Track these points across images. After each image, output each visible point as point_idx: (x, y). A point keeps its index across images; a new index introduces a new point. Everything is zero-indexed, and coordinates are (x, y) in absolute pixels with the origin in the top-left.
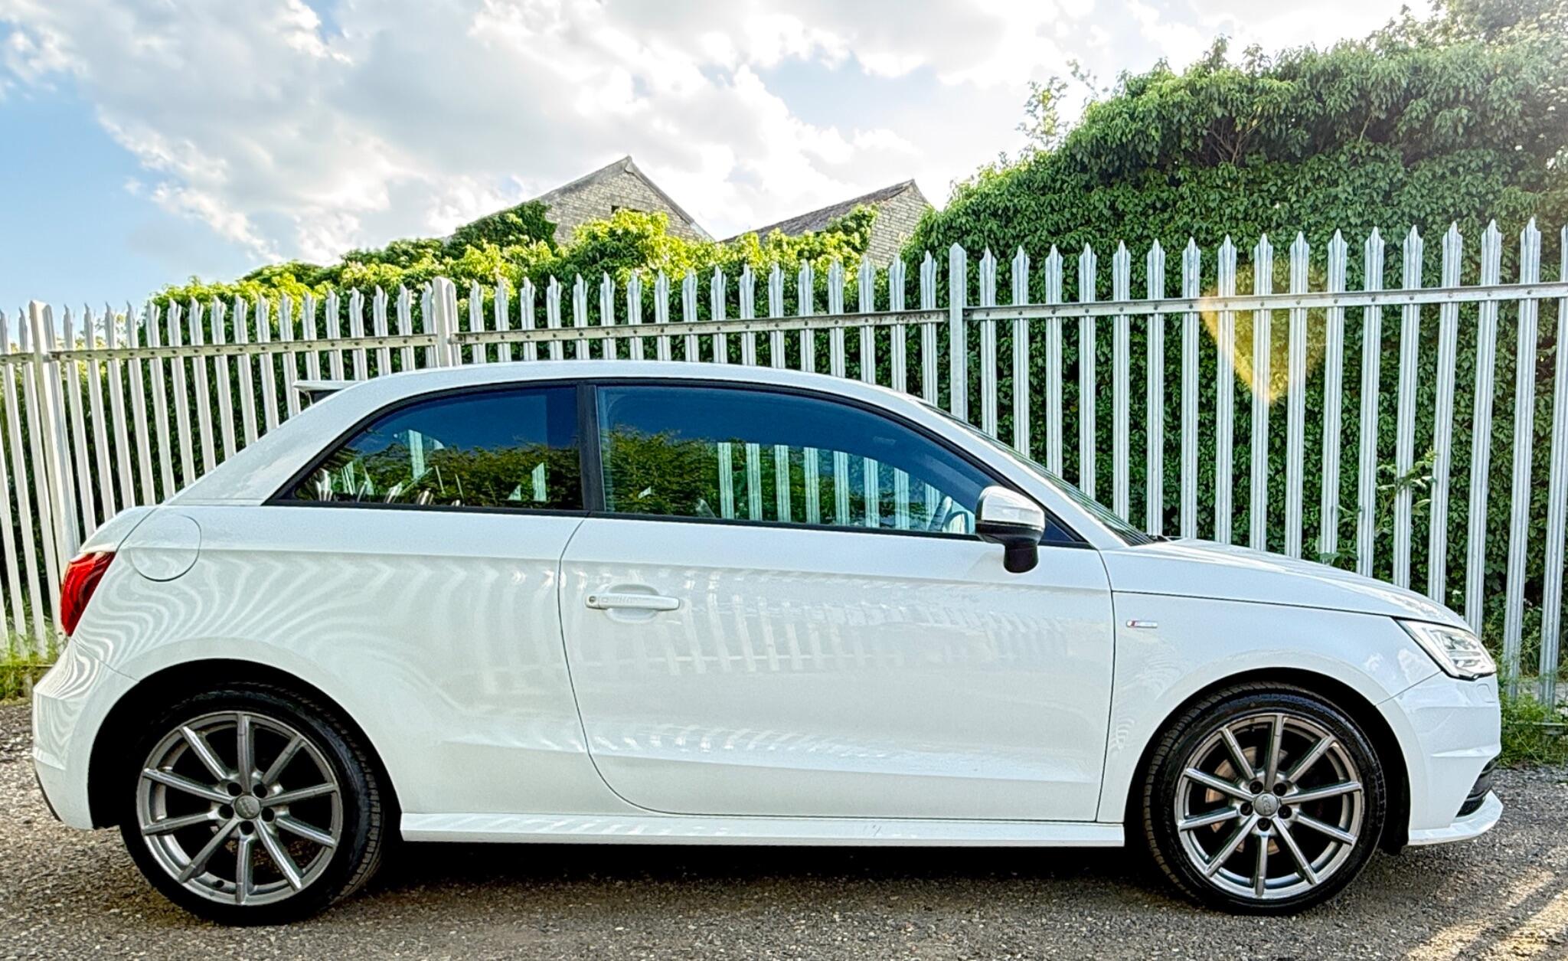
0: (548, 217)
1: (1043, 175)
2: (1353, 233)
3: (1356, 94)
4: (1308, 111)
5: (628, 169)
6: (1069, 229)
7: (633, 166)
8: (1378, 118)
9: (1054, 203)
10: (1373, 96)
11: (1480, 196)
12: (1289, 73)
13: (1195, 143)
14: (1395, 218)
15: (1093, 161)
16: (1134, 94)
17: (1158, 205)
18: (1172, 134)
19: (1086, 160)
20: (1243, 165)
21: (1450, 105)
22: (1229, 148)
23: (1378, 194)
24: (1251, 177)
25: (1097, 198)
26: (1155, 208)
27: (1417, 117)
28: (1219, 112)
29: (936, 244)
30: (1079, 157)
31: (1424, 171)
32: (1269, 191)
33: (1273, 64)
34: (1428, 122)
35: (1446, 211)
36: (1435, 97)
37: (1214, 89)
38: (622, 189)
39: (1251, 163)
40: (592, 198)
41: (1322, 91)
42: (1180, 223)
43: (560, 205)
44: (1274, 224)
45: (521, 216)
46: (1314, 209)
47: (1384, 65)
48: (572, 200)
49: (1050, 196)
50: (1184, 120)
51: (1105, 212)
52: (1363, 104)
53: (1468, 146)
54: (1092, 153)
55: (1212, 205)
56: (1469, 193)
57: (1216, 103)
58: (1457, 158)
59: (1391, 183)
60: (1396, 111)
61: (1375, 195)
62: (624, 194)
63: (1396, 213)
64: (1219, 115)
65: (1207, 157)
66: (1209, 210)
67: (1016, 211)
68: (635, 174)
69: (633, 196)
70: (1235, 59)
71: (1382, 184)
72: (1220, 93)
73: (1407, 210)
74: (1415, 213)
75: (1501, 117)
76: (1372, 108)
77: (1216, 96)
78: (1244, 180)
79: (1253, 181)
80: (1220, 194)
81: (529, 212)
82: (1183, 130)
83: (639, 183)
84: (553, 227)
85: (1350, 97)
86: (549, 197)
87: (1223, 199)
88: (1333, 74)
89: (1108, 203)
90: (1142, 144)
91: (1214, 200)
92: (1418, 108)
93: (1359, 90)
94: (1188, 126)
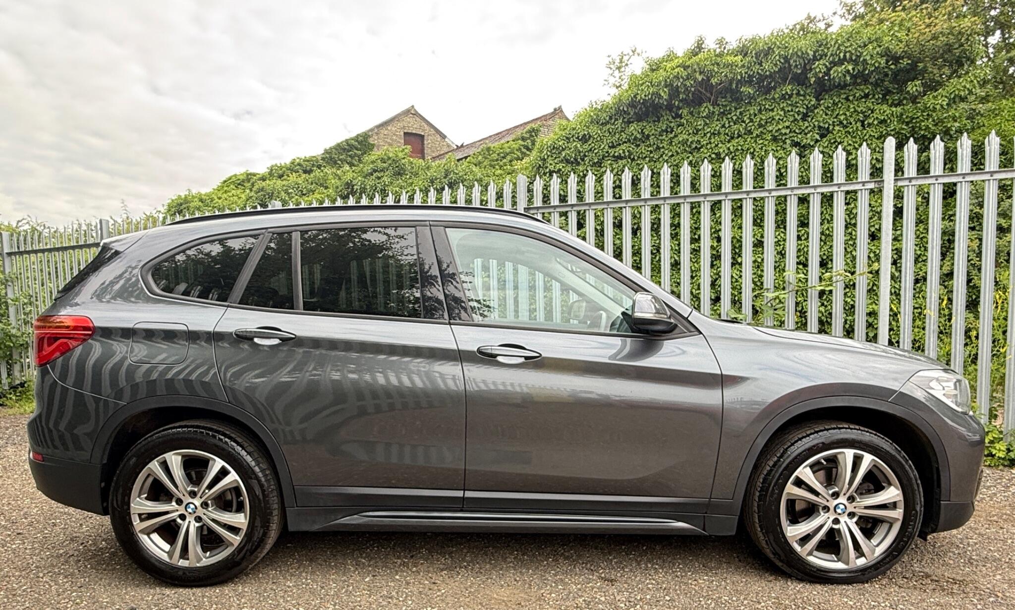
0: (371, 141)
1: (604, 116)
2: (783, 138)
3: (782, 61)
4: (754, 72)
5: (412, 112)
6: (620, 145)
7: (415, 111)
8: (796, 73)
9: (611, 130)
10: (792, 62)
11: (863, 112)
12: (743, 51)
13: (688, 95)
14: (809, 129)
15: (630, 109)
16: (653, 70)
17: (669, 130)
18: (674, 92)
19: (625, 109)
20: (715, 104)
21: (841, 62)
22: (708, 95)
23: (798, 115)
24: (722, 111)
25: (633, 128)
26: (667, 132)
27: (820, 72)
28: (700, 78)
29: (546, 157)
30: (621, 108)
31: (827, 102)
32: (732, 118)
33: (733, 44)
34: (827, 73)
35: (841, 123)
36: (831, 59)
37: (695, 67)
38: (409, 123)
39: (720, 103)
40: (394, 129)
41: (763, 60)
42: (681, 139)
43: (377, 134)
44: (736, 136)
45: (357, 141)
46: (760, 126)
47: (794, 46)
48: (384, 132)
49: (608, 127)
50: (679, 84)
51: (638, 136)
52: (787, 65)
53: (855, 84)
54: (629, 105)
55: (700, 127)
56: (855, 111)
57: (698, 74)
58: (847, 92)
59: (807, 108)
60: (806, 69)
61: (796, 116)
62: (410, 125)
63: (810, 126)
64: (700, 80)
65: (696, 101)
66: (698, 130)
67: (590, 136)
68: (416, 114)
69: (415, 126)
70: (710, 44)
71: (801, 110)
72: (700, 68)
73: (816, 123)
74: (821, 125)
75: (873, 68)
76: (792, 68)
77: (697, 70)
78: (717, 113)
79: (723, 113)
80: (704, 121)
81: (361, 138)
82: (680, 90)
83: (418, 119)
84: (373, 145)
85: (778, 63)
86: (372, 130)
87: (706, 124)
88: (768, 52)
89: (640, 131)
90: (657, 99)
91: (700, 125)
92: (820, 66)
93: (784, 58)
94: (682, 86)
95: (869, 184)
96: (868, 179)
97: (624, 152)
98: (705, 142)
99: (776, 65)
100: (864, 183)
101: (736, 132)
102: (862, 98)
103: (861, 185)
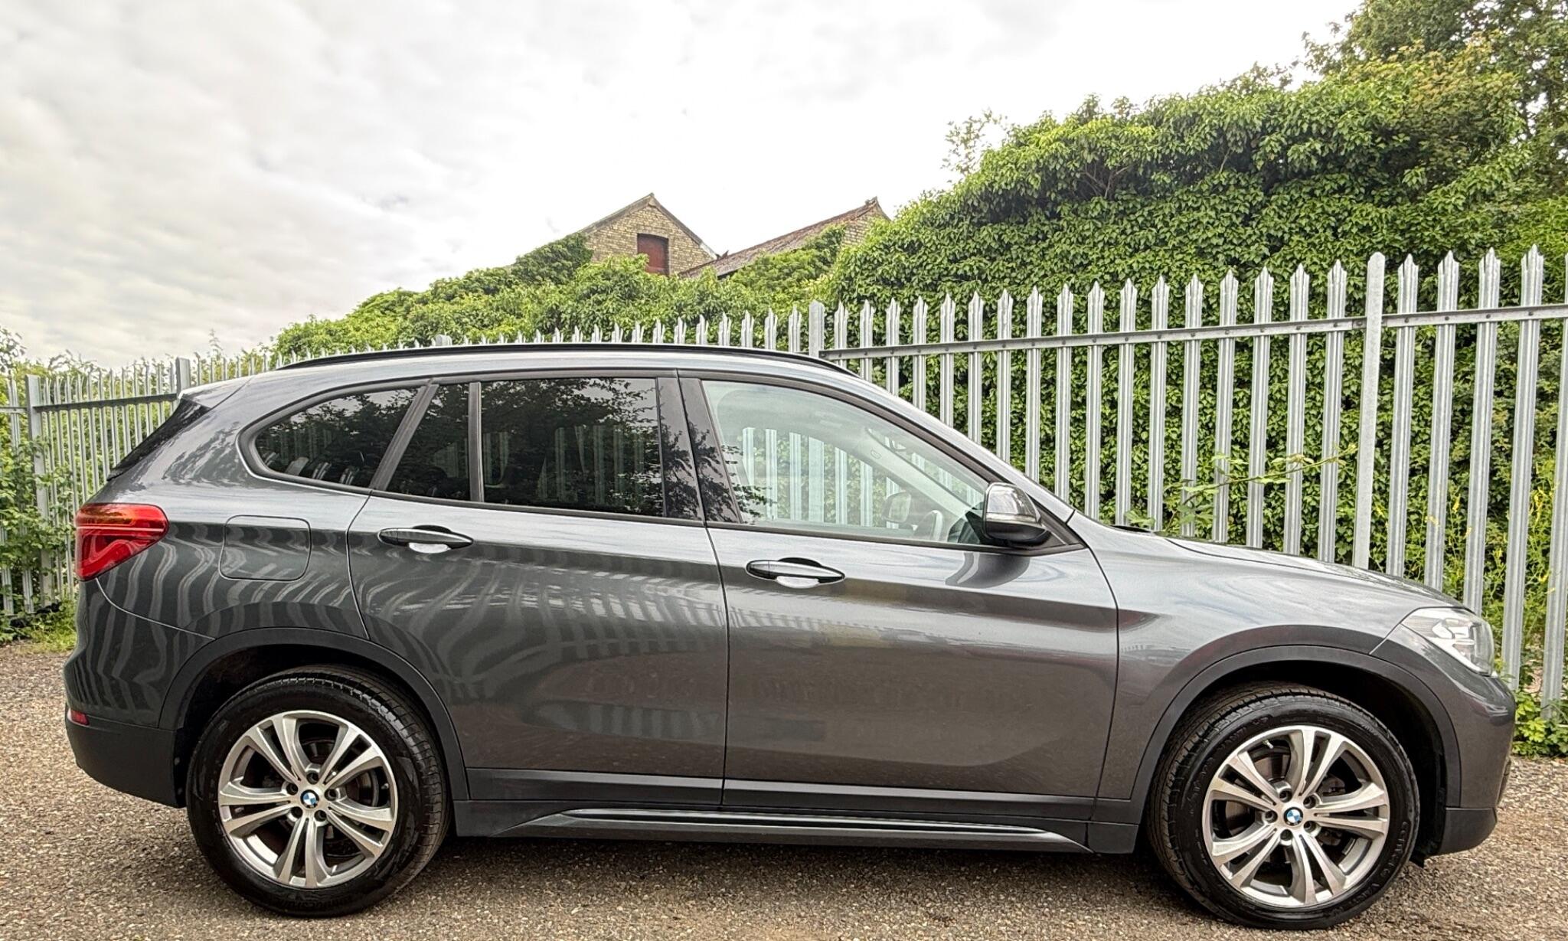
0: (587, 246)
1: (943, 214)
2: (1214, 252)
3: (1215, 134)
4: (1171, 151)
5: (651, 203)
6: (965, 258)
7: (655, 201)
8: (1235, 153)
9: (952, 236)
10: (1229, 136)
11: (1334, 214)
12: (1155, 119)
13: (1070, 184)
14: (1254, 238)
15: (982, 203)
16: (1019, 145)
17: (1040, 236)
18: (1050, 179)
19: (976, 204)
20: (1111, 198)
21: (1304, 138)
22: (1102, 185)
23: (1237, 216)
24: (1121, 208)
25: (985, 233)
26: (1038, 239)
27: (1272, 151)
28: (1089, 158)
29: (853, 275)
30: (969, 202)
31: (1280, 196)
32: (1136, 220)
33: (1141, 109)
34: (1282, 155)
35: (1302, 230)
36: (1289, 133)
37: (1083, 141)
38: (646, 219)
39: (1120, 197)
40: (622, 229)
41: (1185, 133)
42: (1058, 251)
43: (596, 235)
44: (1142, 247)
45: (566, 246)
46: (1179, 232)
47: (1233, 111)
48: (607, 232)
49: (948, 230)
50: (1058, 167)
51: (993, 245)
52: (1221, 141)
53: (1324, 170)
54: (981, 197)
55: (1087, 233)
56: (1324, 212)
57: (1086, 151)
58: (1312, 183)
59: (1252, 207)
60: (1250, 148)
61: (1234, 218)
62: (647, 223)
64: (1089, 161)
65: (1082, 193)
66: (1085, 238)
67: (921, 245)
68: (657, 206)
69: (655, 225)
70: (1106, 107)
71: (1242, 209)
72: (1089, 144)
73: (1264, 230)
74: (1272, 232)
75: (1353, 148)
76: (1230, 145)
77: (1086, 146)
78: (1114, 211)
79: (1123, 212)
80: (1094, 224)
81: (572, 242)
82: (1058, 175)
83: (659, 214)
84: (591, 253)
85: (1208, 137)
86: (589, 230)
87: (1097, 228)
88: (1193, 120)
89: (996, 237)
90: (1023, 190)
91: (1088, 230)
92: (1271, 143)
93: (1217, 131)
94: (1062, 170)
95: (1344, 324)
96: (1342, 316)
97: (971, 270)
98: (1094, 256)
99: (1204, 140)
100: (1336, 322)
101: (1142, 242)
102: (1335, 192)
103: (1332, 325)
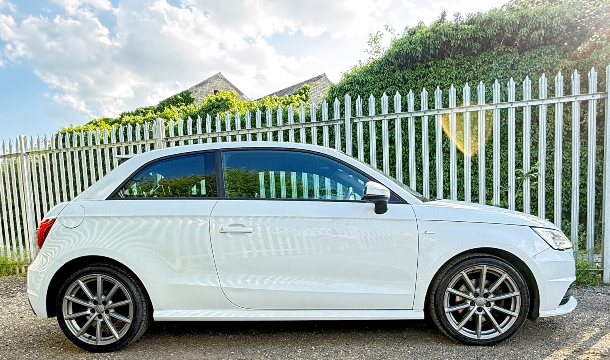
0: (192, 96)
1: (376, 68)
3: (499, 28)
4: (480, 36)
5: (220, 77)
6: (387, 87)
7: (222, 75)
8: (508, 37)
9: (381, 78)
10: (506, 28)
11: (550, 63)
12: (471, 22)
13: (435, 52)
14: (516, 74)
15: (395, 61)
17: (421, 76)
18: (426, 49)
19: (393, 61)
20: (454, 58)
21: (537, 29)
22: (449, 52)
23: (509, 65)
24: (458, 62)
25: (397, 74)
27: (524, 35)
28: (444, 39)
30: (390, 60)
31: (527, 55)
32: (465, 67)
33: (465, 19)
34: (529, 35)
35: (536, 70)
36: (531, 27)
37: (442, 30)
38: (218, 84)
39: (457, 57)
40: (207, 88)
41: (485, 28)
42: (430, 82)
43: (196, 91)
44: (467, 80)
45: (182, 96)
46: (483, 73)
47: (508, 16)
48: (200, 89)
49: (379, 75)
50: (431, 43)
51: (401, 80)
52: (502, 31)
53: (545, 44)
54: (395, 58)
55: (443, 74)
56: (546, 63)
57: (443, 36)
58: (541, 50)
59: (514, 61)
60: (515, 33)
61: (507, 66)
62: (218, 86)
63: (516, 72)
65: (440, 56)
66: (442, 76)
67: (366, 82)
68: (223, 78)
69: (222, 86)
70: (450, 19)
71: (510, 62)
72: (444, 32)
73: (521, 71)
74: (524, 72)
75: (558, 32)
76: (505, 33)
78: (455, 64)
79: (458, 64)
80: (446, 70)
81: (185, 94)
82: (430, 47)
83: (224, 82)
84: (193, 99)
85: (496, 30)
86: (192, 88)
87: (447, 72)
88: (489, 21)
89: (402, 76)
90: (415, 53)
91: (443, 72)
92: (524, 31)
93: (500, 26)
94: (432, 45)
95: (596, 96)
96: (595, 92)
97: (391, 92)
98: (446, 85)
100: (593, 95)
101: (467, 78)
102: (550, 53)
103: (591, 96)
